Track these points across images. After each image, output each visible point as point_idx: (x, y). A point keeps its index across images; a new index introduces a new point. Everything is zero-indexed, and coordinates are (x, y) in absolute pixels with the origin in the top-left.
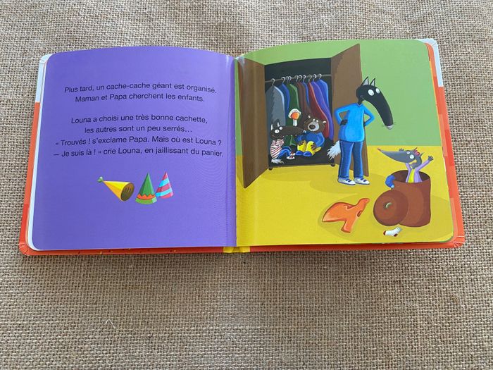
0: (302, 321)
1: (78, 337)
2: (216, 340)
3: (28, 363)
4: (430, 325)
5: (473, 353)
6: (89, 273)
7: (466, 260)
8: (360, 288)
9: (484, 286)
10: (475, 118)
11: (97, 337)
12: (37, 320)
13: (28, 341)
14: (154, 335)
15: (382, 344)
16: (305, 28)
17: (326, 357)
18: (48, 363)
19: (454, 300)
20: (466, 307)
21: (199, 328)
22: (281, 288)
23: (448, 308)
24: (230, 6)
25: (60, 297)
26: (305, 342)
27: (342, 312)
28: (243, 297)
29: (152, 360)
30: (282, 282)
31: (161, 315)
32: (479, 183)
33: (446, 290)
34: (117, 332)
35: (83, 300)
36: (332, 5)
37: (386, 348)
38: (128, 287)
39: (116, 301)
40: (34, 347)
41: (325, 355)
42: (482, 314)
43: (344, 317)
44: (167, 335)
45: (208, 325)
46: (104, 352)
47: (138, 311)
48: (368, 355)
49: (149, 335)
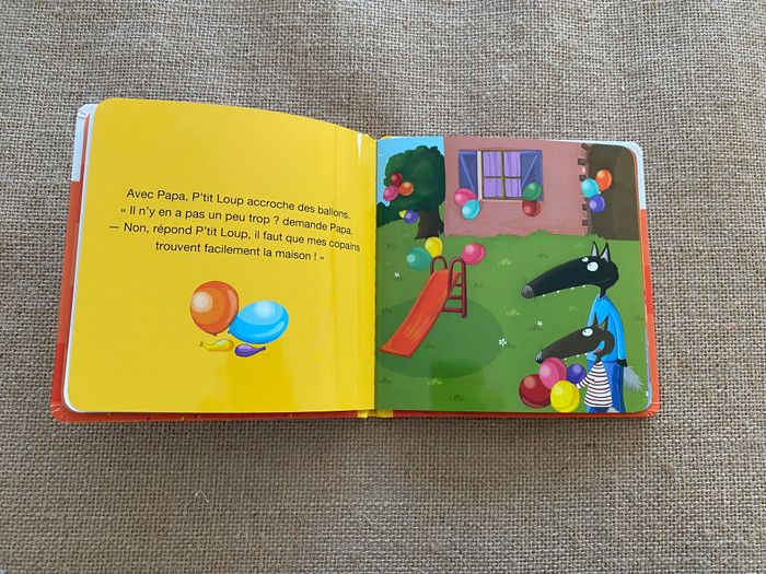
0: (460, 496)
1: (159, 513)
2: (344, 520)
3: (93, 547)
4: (631, 504)
5: (688, 542)
6: (172, 427)
7: (686, 417)
8: (539, 453)
9: (709, 452)
10: (711, 218)
11: (185, 513)
12: (103, 491)
13: (93, 517)
14: (261, 512)
15: (566, 527)
16: (475, 82)
17: (491, 544)
18: (120, 546)
19: (666, 471)
20: (682, 481)
21: (321, 504)
22: (432, 451)
23: (658, 482)
24: (368, 49)
25: (134, 460)
26: (462, 524)
27: (515, 485)
28: (380, 463)
29: (258, 545)
30: (433, 444)
31: (270, 486)
32: (711, 310)
33: (657, 458)
34: (211, 507)
35: (164, 464)
36: (514, 50)
37: (572, 534)
38: (225, 448)
39: (209, 466)
40: (100, 526)
41: (489, 541)
42: (705, 490)
43: (516, 492)
44: (278, 512)
45: (333, 500)
46: (195, 533)
47: (239, 480)
48: (547, 542)
49: (253, 512)
